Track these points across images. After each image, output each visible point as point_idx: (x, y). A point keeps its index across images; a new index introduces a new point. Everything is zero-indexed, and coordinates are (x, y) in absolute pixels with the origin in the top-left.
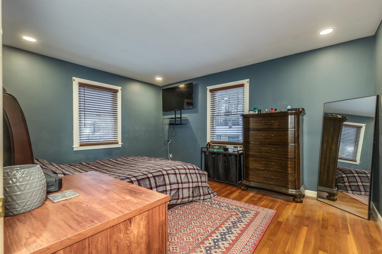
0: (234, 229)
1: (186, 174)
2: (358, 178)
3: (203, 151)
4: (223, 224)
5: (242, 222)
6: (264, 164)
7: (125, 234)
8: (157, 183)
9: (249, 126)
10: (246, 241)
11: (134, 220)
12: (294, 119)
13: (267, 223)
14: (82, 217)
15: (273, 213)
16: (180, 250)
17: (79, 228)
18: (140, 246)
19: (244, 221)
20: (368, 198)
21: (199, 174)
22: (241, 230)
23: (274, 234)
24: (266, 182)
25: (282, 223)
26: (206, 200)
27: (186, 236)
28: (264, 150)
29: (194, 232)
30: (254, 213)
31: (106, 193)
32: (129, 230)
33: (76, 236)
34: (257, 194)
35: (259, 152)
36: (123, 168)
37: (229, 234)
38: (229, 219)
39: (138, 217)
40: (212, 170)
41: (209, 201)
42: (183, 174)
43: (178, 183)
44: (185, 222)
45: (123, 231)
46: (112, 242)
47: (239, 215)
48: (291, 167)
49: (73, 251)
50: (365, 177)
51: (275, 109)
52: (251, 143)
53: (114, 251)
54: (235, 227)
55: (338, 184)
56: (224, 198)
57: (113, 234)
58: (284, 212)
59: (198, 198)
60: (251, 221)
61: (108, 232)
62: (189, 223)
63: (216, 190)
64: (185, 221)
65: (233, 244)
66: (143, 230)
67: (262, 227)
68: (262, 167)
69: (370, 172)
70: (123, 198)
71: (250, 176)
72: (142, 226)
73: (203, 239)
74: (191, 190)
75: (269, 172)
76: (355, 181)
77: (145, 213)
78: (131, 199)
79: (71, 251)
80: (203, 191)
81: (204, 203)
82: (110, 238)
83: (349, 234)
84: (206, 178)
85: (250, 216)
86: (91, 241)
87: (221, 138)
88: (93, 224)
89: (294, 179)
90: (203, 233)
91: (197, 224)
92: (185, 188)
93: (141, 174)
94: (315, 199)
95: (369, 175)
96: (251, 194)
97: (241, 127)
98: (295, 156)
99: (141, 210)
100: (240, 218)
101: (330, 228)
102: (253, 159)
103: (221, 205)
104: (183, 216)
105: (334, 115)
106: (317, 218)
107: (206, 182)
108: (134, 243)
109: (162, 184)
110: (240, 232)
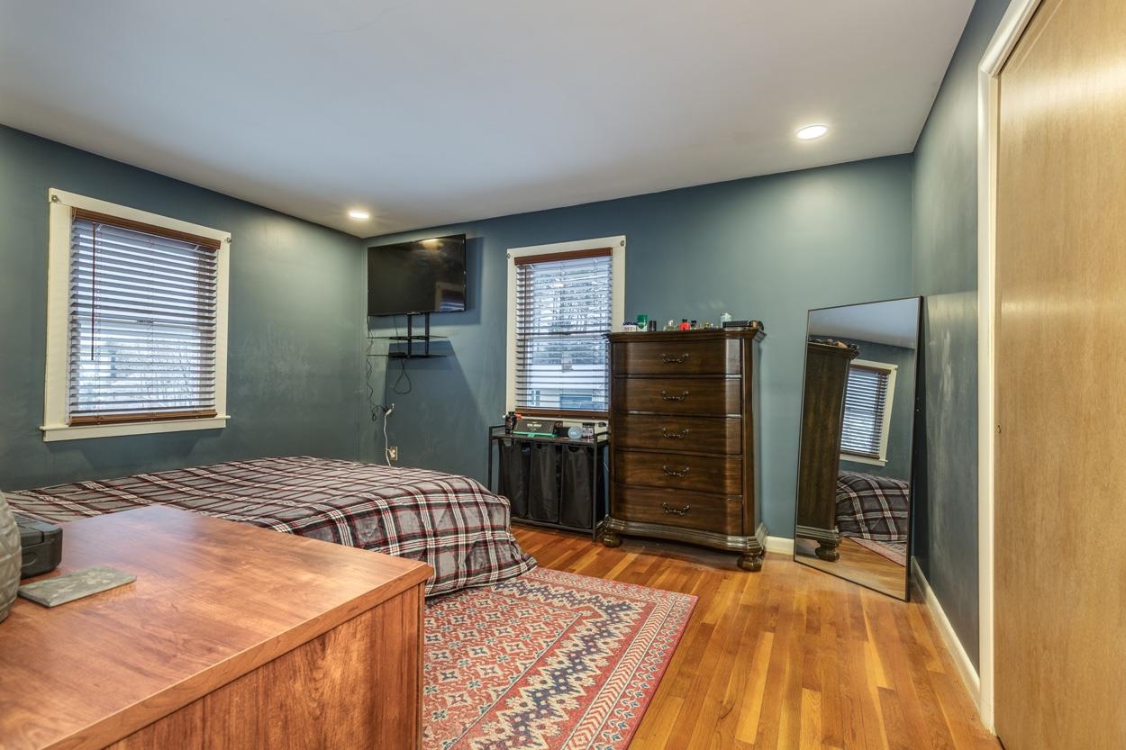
0: (590, 657)
1: (449, 505)
2: (882, 500)
3: (495, 438)
4: (558, 645)
5: (610, 635)
6: (665, 471)
7: (308, 680)
8: (360, 536)
9: (626, 364)
10: (622, 686)
11: (333, 639)
12: (738, 348)
13: (676, 631)
14: (170, 641)
15: (690, 603)
16: (435, 733)
17: (172, 670)
18: (347, 715)
19: (617, 631)
20: (905, 547)
21: (487, 504)
22: (608, 659)
23: (693, 659)
24: (670, 520)
25: (713, 629)
26: (506, 582)
27: (453, 691)
28: (665, 432)
29: (477, 678)
30: (642, 608)
31: (228, 569)
32: (320, 668)
33: (165, 693)
34: (647, 554)
35: (651, 437)
36: (241, 496)
37: (576, 671)
38: (575, 631)
39: (344, 630)
40: (521, 492)
41: (514, 585)
42: (439, 505)
43: (424, 535)
44: (447, 651)
45: (302, 673)
46: (270, 707)
47: (600, 616)
48: (732, 477)
49: (155, 741)
50: (899, 496)
51: (693, 322)
52: (631, 412)
53: (275, 734)
54: (593, 650)
55: (841, 518)
56: (557, 572)
57: (274, 682)
58: (717, 598)
59: (482, 576)
60: (635, 630)
61: (261, 677)
62: (459, 654)
63: (534, 550)
64: (447, 648)
65: (590, 699)
66: (357, 666)
67: (663, 642)
68: (660, 479)
69: (908, 483)
70: (290, 579)
71: (630, 506)
72: (355, 656)
73: (502, 694)
74: (463, 553)
75: (678, 492)
76: (878, 507)
77: (363, 618)
78: (314, 580)
79: (149, 743)
80: (497, 556)
81: (500, 590)
82: (266, 694)
83: (868, 640)
84: (505, 518)
85: (629, 617)
86: (209, 708)
87: (542, 398)
88: (215, 656)
89: (739, 509)
90: (502, 678)
91: (484, 653)
92: (446, 549)
93: (308, 512)
94: (789, 560)
95: (906, 492)
96: (631, 557)
97: (603, 367)
98: (742, 448)
99: (353, 609)
100: (604, 624)
101: (825, 629)
102: (636, 456)
103: (550, 594)
104: (439, 635)
105: (831, 340)
106: (795, 607)
107: (505, 527)
108: (333, 707)
109: (373, 539)
110: (605, 663)
